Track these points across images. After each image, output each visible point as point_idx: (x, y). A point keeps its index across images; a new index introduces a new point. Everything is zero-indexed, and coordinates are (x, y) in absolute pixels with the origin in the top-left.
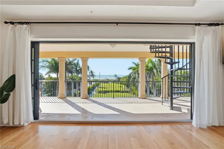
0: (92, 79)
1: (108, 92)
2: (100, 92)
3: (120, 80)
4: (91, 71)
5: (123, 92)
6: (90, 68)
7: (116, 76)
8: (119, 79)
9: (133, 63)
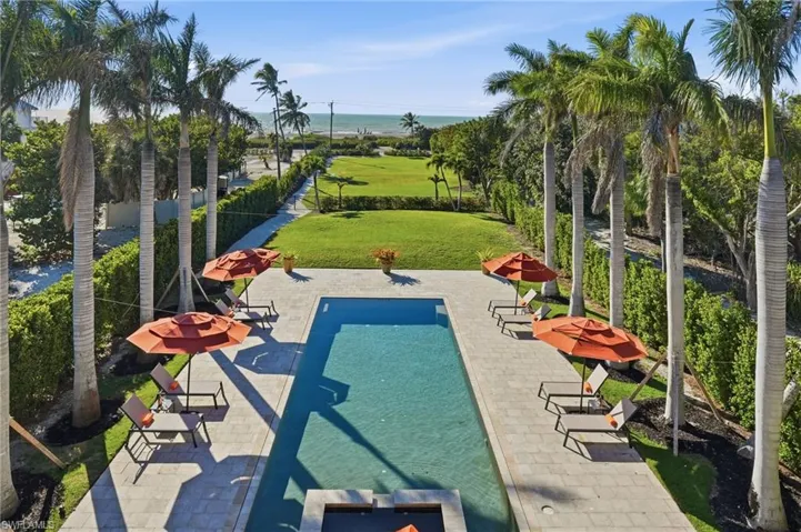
0: (290, 132)
1: (370, 204)
2: (328, 206)
3: (432, 141)
4: (289, 95)
5: (447, 207)
6: (279, 79)
7: (410, 119)
8: (426, 134)
9: (515, 50)
